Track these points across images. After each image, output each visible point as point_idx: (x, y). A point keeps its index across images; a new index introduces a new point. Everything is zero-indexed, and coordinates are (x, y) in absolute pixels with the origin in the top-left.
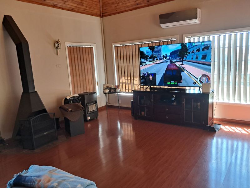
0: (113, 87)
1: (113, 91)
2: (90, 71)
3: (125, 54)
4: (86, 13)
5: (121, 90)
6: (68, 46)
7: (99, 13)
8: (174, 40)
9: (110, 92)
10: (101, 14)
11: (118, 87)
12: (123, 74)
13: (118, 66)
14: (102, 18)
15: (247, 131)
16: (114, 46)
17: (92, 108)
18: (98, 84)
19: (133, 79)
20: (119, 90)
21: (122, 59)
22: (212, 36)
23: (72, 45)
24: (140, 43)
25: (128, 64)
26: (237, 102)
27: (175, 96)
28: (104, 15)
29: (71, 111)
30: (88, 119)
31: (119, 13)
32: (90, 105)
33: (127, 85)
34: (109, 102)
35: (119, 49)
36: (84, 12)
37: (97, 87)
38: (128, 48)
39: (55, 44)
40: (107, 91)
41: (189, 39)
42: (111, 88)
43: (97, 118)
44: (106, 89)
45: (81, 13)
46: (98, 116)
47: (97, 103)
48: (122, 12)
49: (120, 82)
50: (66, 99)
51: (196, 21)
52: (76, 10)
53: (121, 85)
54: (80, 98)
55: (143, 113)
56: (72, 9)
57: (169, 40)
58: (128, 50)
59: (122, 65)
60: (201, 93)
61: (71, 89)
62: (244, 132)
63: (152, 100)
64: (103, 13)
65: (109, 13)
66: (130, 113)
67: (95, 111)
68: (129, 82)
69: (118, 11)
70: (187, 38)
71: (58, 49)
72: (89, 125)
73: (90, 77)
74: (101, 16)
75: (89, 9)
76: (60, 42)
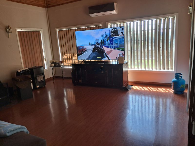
0: (58, 62)
1: (57, 65)
2: (38, 50)
3: (66, 36)
4: (32, 4)
5: (65, 64)
6: (19, 31)
7: (44, 5)
8: (100, 26)
9: (55, 66)
10: (46, 6)
11: (62, 62)
12: (65, 52)
13: (61, 46)
14: (47, 9)
15: (148, 89)
16: (57, 30)
17: (40, 79)
18: (45, 61)
19: (73, 55)
20: (62, 64)
21: (64, 40)
22: (126, 23)
23: (22, 30)
24: (76, 28)
25: (69, 44)
26: (143, 69)
27: (102, 67)
28: (48, 6)
29: (20, 81)
30: (37, 87)
31: (60, 5)
32: (39, 76)
33: (69, 60)
34: (56, 74)
35: (61, 32)
36: (31, 3)
37: (45, 62)
38: (67, 32)
39: (6, 29)
40: (53, 65)
41: (111, 26)
42: (56, 63)
43: (45, 86)
44: (52, 63)
45: (28, 4)
46: (45, 84)
47: (44, 74)
48: (62, 4)
49: (64, 58)
50: (17, 72)
51: (114, 12)
52: (24, 2)
53: (64, 60)
54: (30, 71)
55: (80, 81)
56: (20, 1)
57: (97, 26)
58: (68, 33)
59: (64, 44)
60: (118, 64)
61: (23, 65)
62: (147, 90)
63: (86, 71)
64: (47, 4)
65: (52, 5)
66: (71, 81)
67: (43, 81)
68: (71, 58)
69: (58, 4)
70: (109, 24)
71: (9, 33)
72: (38, 92)
73: (38, 55)
74: (46, 7)
75: (35, 1)
76: (10, 27)
